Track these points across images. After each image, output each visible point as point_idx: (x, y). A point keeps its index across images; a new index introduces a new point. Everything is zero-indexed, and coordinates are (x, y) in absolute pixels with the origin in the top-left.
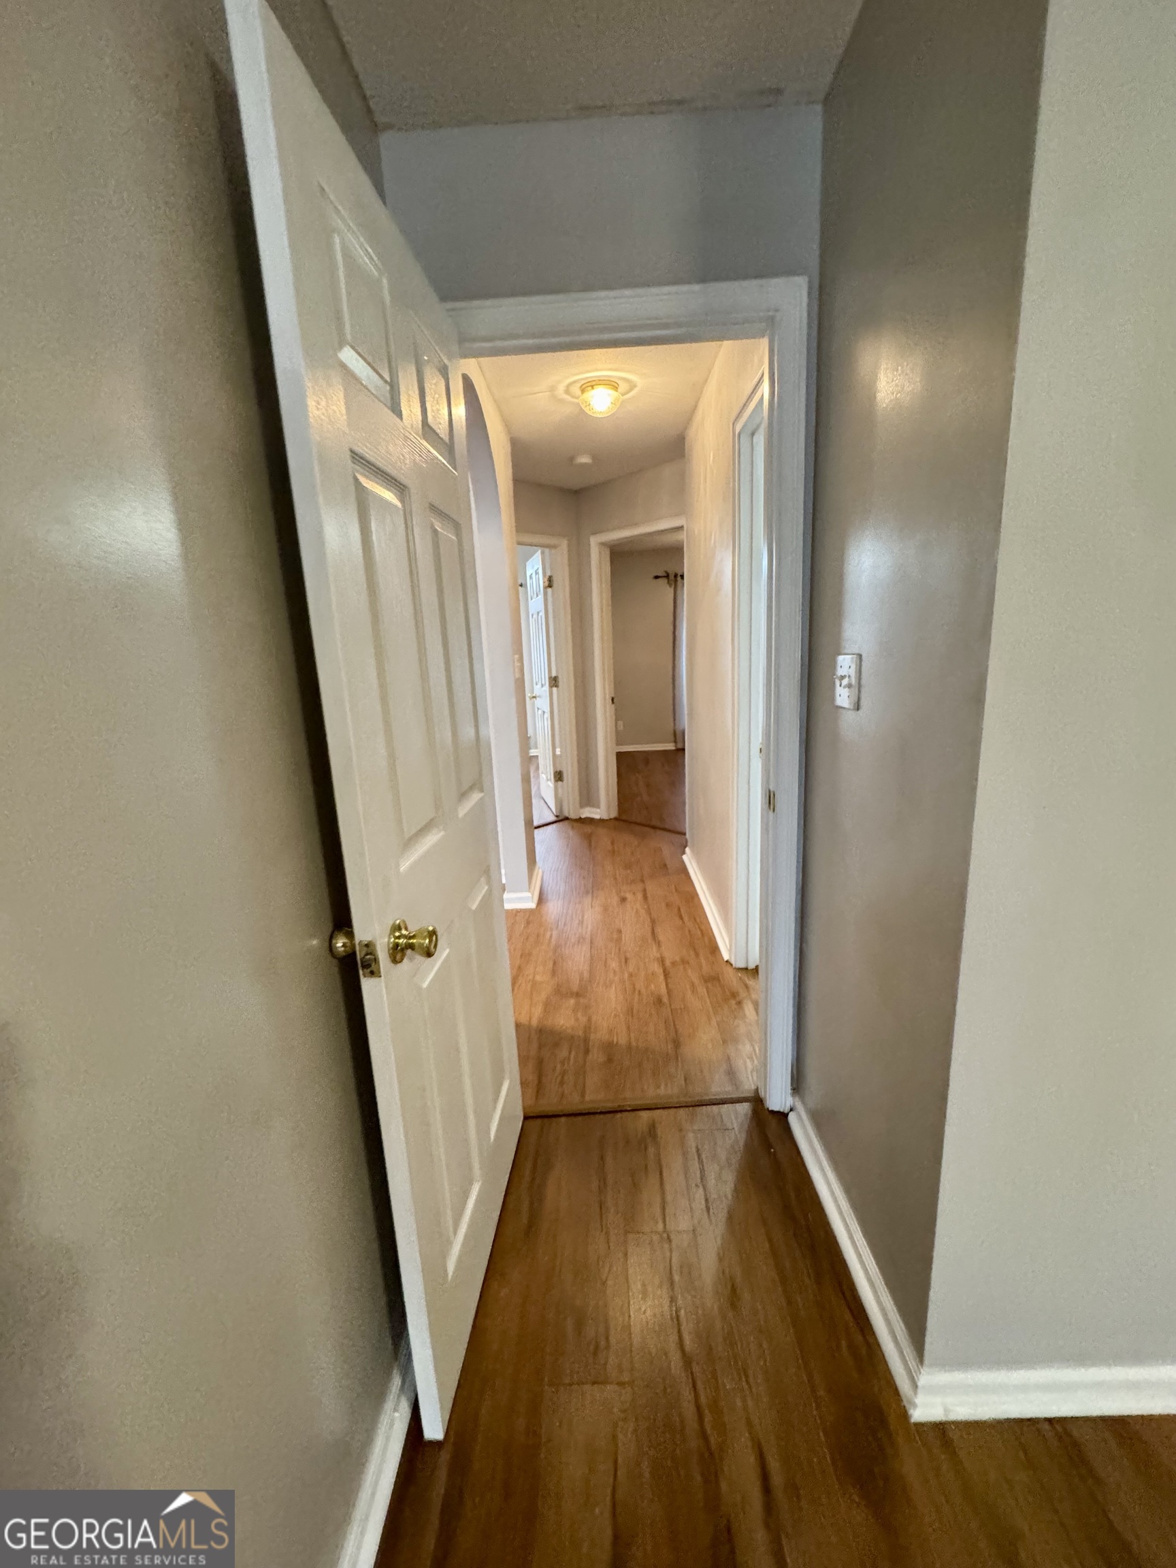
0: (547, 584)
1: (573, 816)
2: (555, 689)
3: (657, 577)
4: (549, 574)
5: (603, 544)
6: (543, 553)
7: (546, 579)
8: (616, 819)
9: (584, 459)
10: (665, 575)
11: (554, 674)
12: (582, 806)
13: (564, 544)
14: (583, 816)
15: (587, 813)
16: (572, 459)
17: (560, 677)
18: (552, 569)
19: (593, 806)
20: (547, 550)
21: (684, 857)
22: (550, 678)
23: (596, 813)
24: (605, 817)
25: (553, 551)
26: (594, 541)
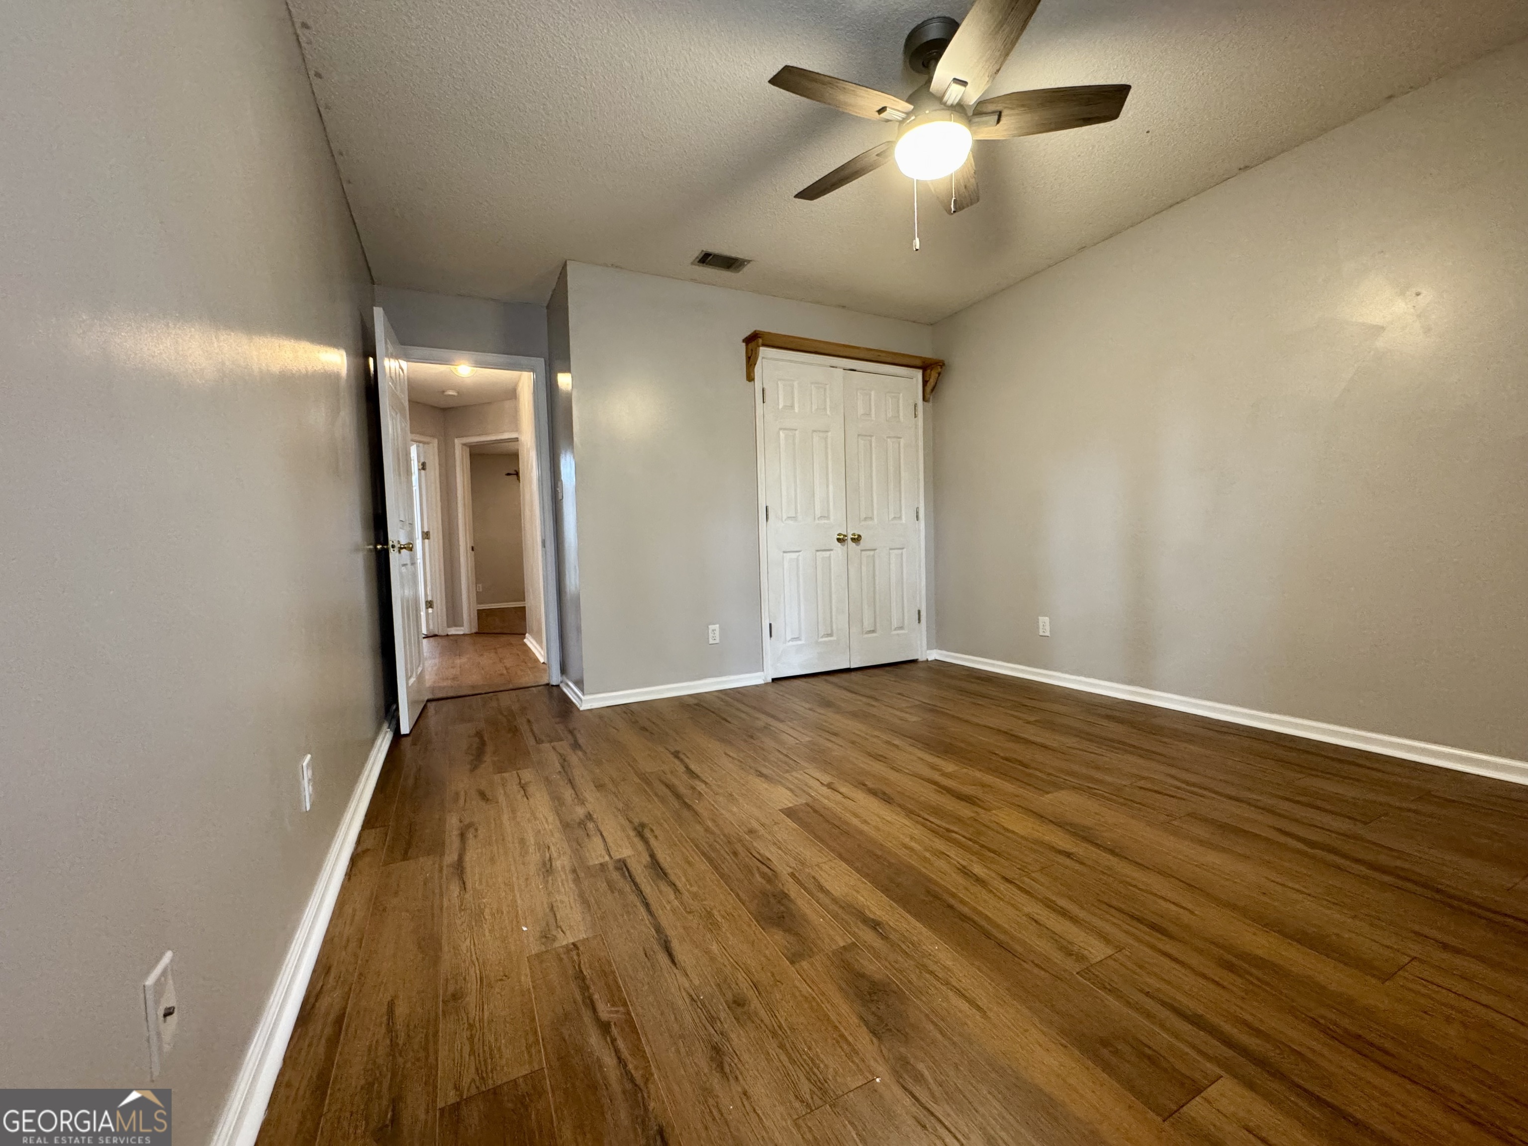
0: (421, 467)
1: (441, 633)
2: (426, 541)
3: (508, 474)
4: (422, 460)
5: (464, 445)
6: (418, 447)
7: (420, 464)
8: (476, 633)
9: (451, 393)
10: (515, 473)
11: (426, 530)
12: (449, 626)
13: (436, 441)
14: (449, 633)
15: (453, 631)
16: (444, 392)
17: (431, 533)
18: (425, 457)
19: (456, 626)
20: (421, 445)
21: (525, 640)
22: (423, 532)
23: (459, 631)
24: (467, 632)
25: (426, 445)
26: (458, 442)
